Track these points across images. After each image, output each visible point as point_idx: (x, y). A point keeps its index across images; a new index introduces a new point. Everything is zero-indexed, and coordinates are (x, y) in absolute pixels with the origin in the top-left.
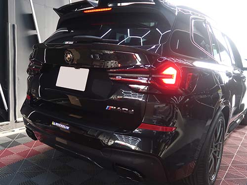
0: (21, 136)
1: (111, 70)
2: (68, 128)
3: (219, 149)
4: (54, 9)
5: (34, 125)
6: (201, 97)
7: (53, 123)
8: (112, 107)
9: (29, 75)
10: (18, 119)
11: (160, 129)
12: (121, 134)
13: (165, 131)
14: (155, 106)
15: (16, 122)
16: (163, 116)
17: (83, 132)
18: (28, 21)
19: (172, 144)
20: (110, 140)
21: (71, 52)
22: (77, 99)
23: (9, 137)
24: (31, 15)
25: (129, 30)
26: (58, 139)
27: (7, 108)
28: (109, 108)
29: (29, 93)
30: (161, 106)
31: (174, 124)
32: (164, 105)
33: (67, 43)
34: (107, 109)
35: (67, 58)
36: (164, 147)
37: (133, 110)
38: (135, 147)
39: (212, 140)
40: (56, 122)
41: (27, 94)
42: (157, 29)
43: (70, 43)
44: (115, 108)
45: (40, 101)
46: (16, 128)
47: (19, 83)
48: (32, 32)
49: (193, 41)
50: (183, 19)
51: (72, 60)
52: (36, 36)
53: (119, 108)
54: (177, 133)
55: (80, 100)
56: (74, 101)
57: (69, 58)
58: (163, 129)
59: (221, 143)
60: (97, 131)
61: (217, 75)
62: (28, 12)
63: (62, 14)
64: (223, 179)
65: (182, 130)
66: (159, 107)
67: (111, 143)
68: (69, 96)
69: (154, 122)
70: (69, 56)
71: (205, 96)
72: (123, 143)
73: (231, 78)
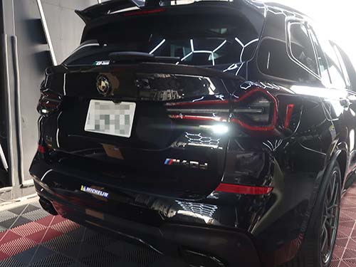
0: (31, 208)
1: (167, 104)
2: (106, 195)
3: (334, 214)
4: (76, 12)
5: (51, 192)
6: (305, 138)
7: (83, 189)
8: (175, 160)
9: (40, 115)
10: (25, 183)
11: (248, 190)
12: (188, 201)
13: (254, 193)
14: (238, 156)
15: (22, 187)
16: (251, 171)
17: (128, 199)
18: (35, 31)
19: (267, 214)
20: (170, 210)
21: (107, 78)
22: (116, 149)
23: (12, 211)
24: (39, 21)
25: (191, 41)
26: (89, 212)
27: (6, 166)
28: (169, 161)
29: (42, 143)
30: (247, 155)
31: (269, 182)
32: (252, 154)
33: (99, 63)
34: (166, 163)
35: (101, 87)
36: (256, 218)
37: (206, 164)
38: (209, 218)
39: (324, 203)
40: (87, 186)
41: (39, 144)
42: (236, 39)
43: (104, 63)
44: (178, 161)
45: (59, 154)
46: (22, 196)
47: (24, 127)
48: (42, 48)
49: (290, 55)
50: (275, 22)
51: (108, 90)
52: (48, 53)
53: (185, 161)
54: (274, 197)
55: (120, 150)
56: (112, 151)
57: (104, 87)
58: (251, 190)
59: (336, 205)
60: (148, 197)
61: (328, 105)
62: (34, 16)
63: (89, 19)
64: (341, 259)
65: (281, 191)
66: (243, 157)
67: (172, 214)
68: (103, 145)
69: (237, 181)
70: (103, 84)
71: (311, 136)
72: (191, 214)
73: (347, 109)
